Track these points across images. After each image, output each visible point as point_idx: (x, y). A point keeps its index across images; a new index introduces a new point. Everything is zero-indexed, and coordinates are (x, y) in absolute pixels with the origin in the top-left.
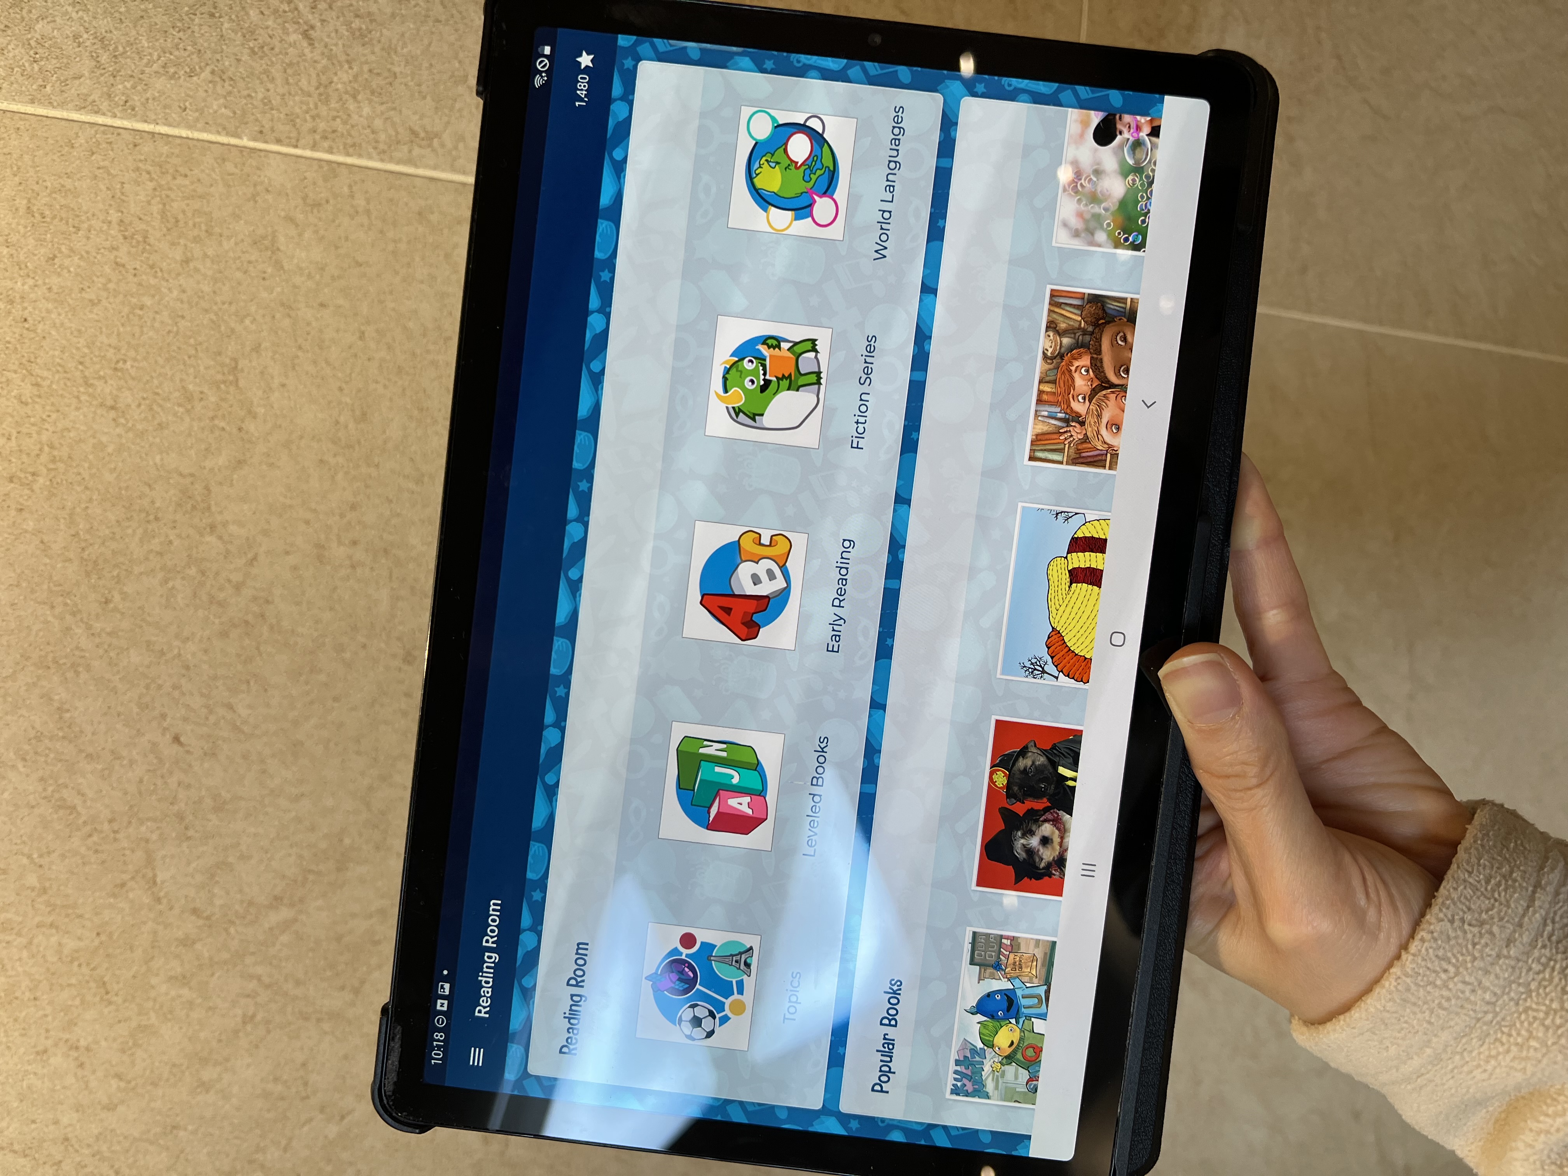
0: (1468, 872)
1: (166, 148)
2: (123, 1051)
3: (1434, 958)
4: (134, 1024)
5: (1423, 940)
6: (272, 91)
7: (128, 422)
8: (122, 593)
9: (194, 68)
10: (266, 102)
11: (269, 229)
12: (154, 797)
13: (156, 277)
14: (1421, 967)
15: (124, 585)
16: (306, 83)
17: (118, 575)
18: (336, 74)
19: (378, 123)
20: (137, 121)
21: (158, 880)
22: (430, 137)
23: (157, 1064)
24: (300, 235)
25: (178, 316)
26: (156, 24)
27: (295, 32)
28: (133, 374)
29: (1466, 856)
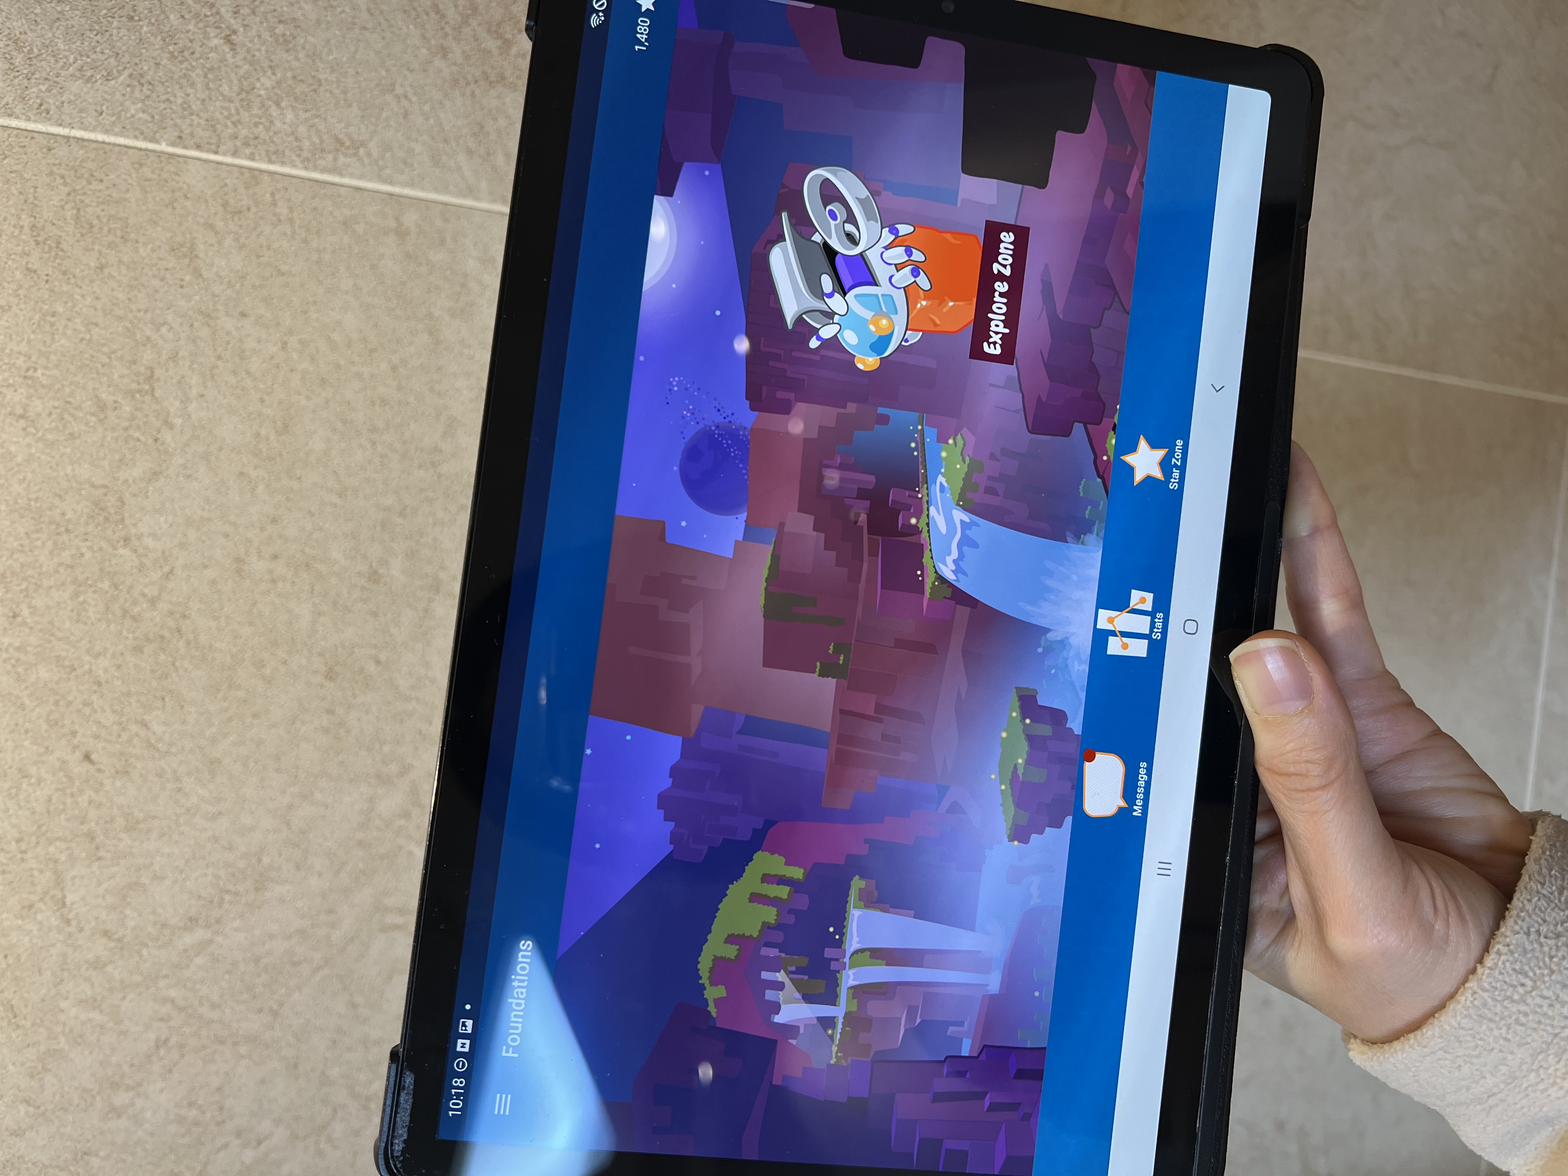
0: (1540, 883)
1: (81, 152)
2: (32, 1076)
3: (1511, 972)
4: (42, 1048)
5: (1499, 953)
6: (192, 96)
7: (38, 432)
8: (30, 606)
9: (112, 71)
10: (186, 106)
11: (188, 236)
12: (63, 817)
13: (69, 284)
14: (1498, 981)
15: (33, 598)
16: (227, 88)
17: (26, 589)
18: (258, 80)
19: (302, 130)
20: (52, 125)
21: (68, 901)
22: (357, 145)
23: (66, 1089)
24: (219, 243)
25: (93, 324)
26: (73, 26)
27: (216, 37)
28: (44, 382)
29: (1536, 868)
